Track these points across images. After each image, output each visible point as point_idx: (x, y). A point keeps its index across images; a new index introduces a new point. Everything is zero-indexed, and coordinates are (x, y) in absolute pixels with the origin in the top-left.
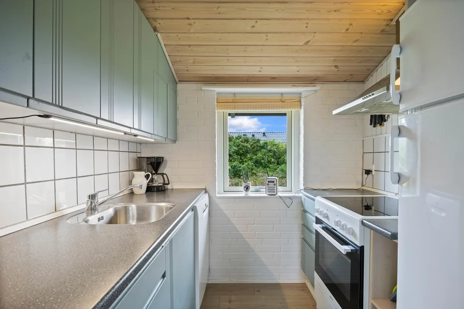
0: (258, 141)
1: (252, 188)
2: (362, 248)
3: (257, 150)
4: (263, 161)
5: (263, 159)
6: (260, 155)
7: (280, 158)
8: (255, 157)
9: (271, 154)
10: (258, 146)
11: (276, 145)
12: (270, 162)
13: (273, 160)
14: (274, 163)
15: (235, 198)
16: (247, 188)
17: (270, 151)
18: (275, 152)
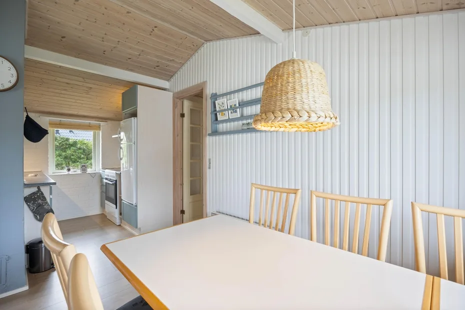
0: (67, 140)
1: (72, 170)
2: (116, 181)
3: (67, 148)
4: (72, 157)
5: (73, 156)
6: (69, 152)
7: (89, 154)
8: (64, 154)
9: (80, 151)
10: (66, 144)
11: (85, 144)
12: (80, 158)
13: (82, 156)
14: (83, 158)
15: (61, 175)
16: (69, 170)
17: (80, 149)
18: (84, 150)
